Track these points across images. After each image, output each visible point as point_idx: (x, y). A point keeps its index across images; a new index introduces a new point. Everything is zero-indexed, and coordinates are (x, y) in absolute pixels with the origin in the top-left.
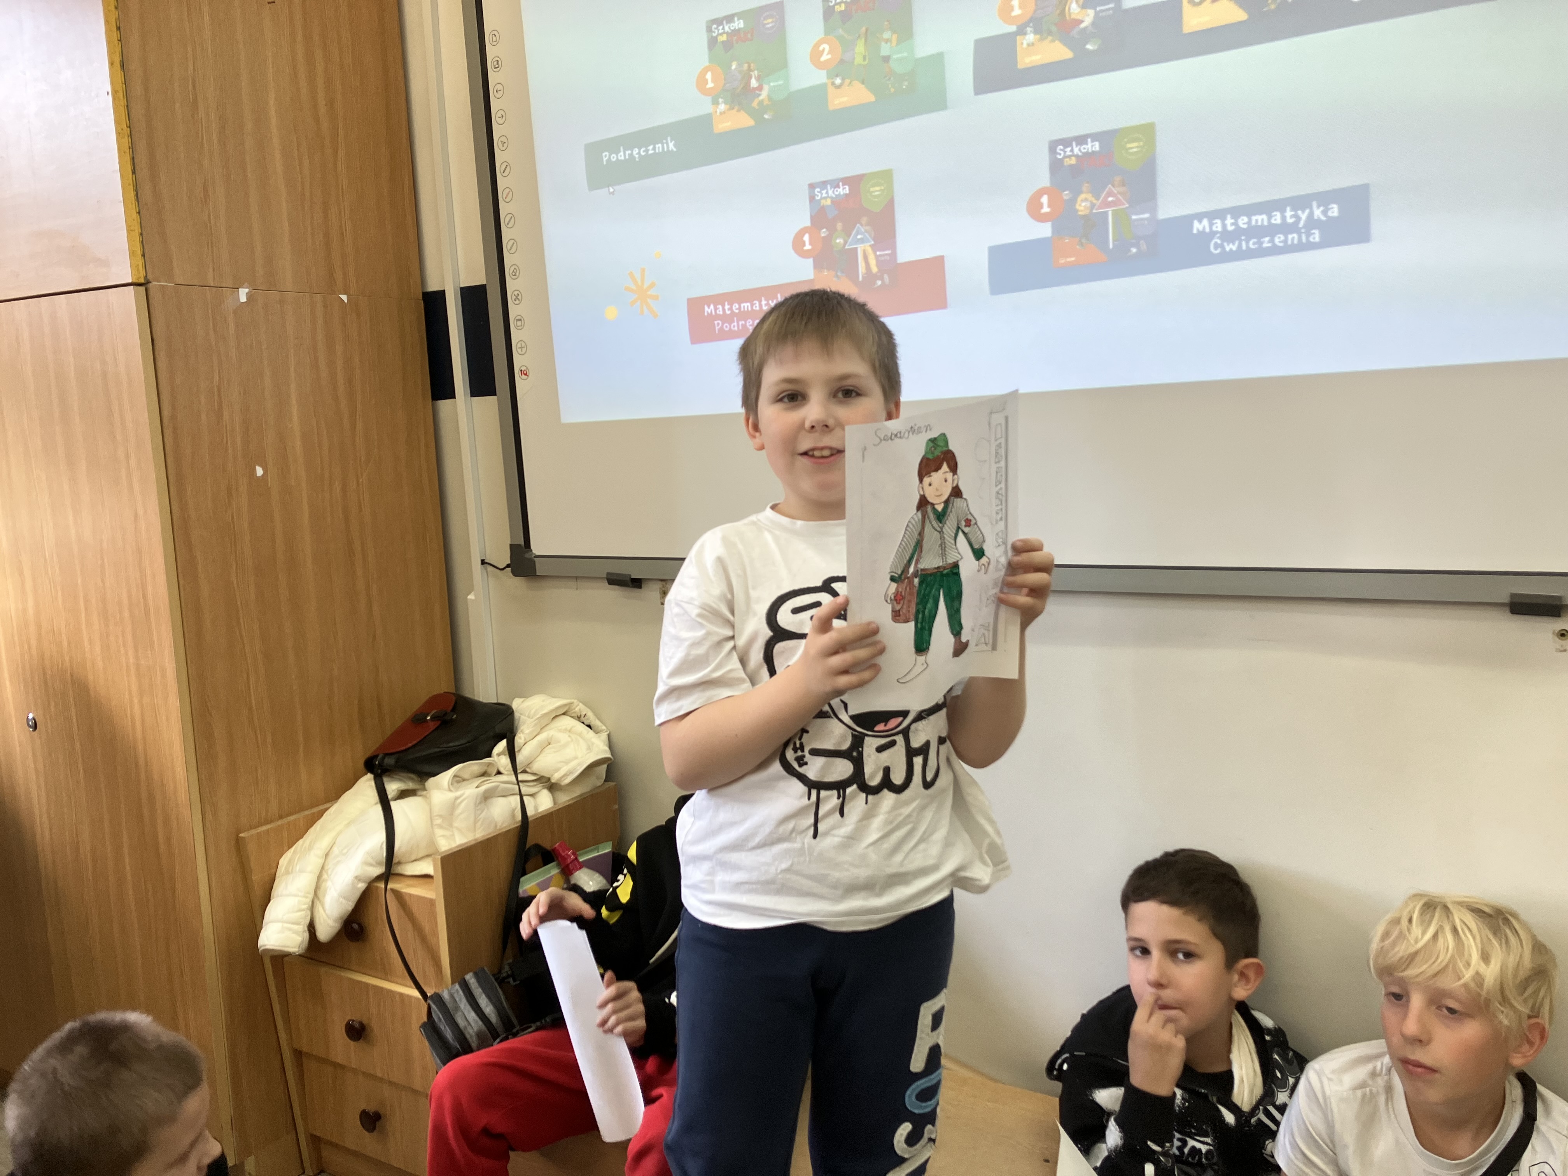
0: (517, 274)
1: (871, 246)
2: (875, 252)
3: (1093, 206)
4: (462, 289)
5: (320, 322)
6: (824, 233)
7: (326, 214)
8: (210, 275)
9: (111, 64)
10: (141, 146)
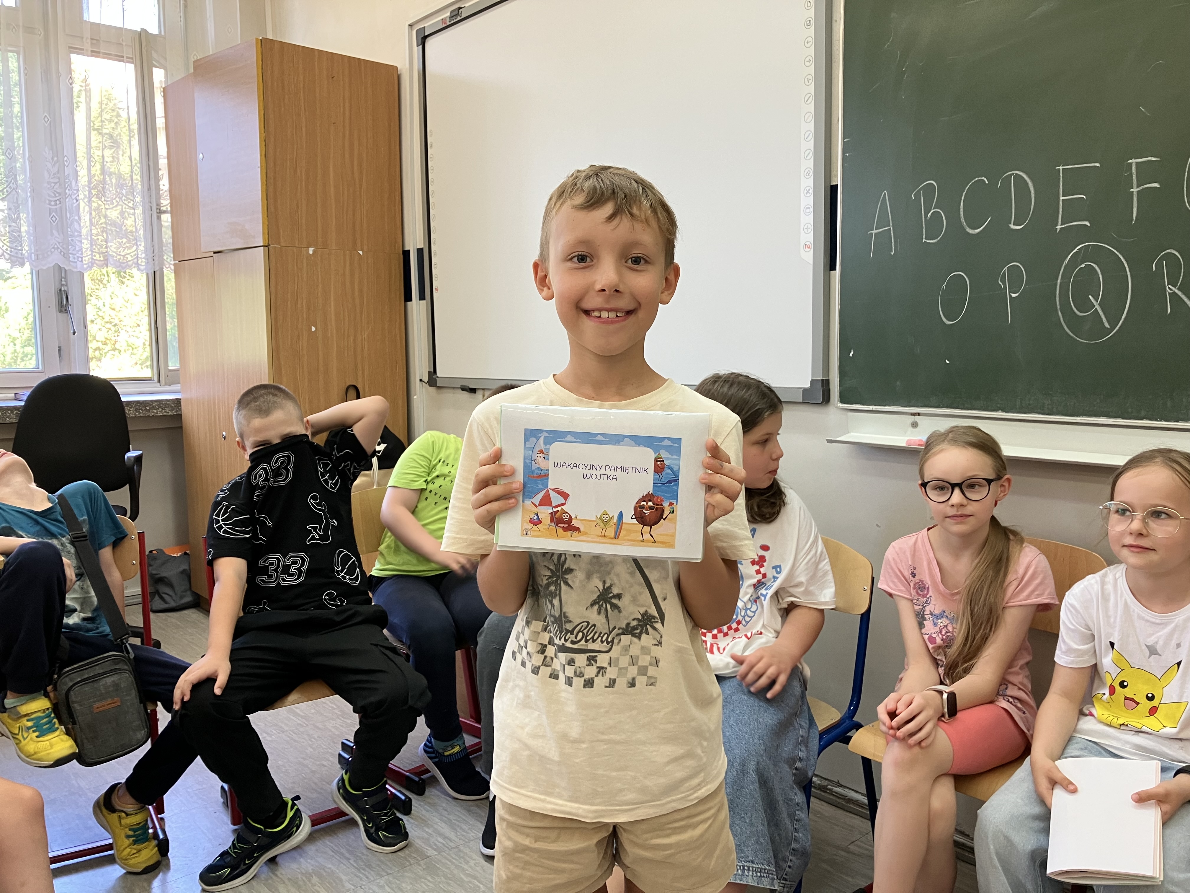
4: (416, 249)
5: (348, 264)
7: (354, 215)
8: (297, 243)
9: (261, 155)
10: (271, 189)
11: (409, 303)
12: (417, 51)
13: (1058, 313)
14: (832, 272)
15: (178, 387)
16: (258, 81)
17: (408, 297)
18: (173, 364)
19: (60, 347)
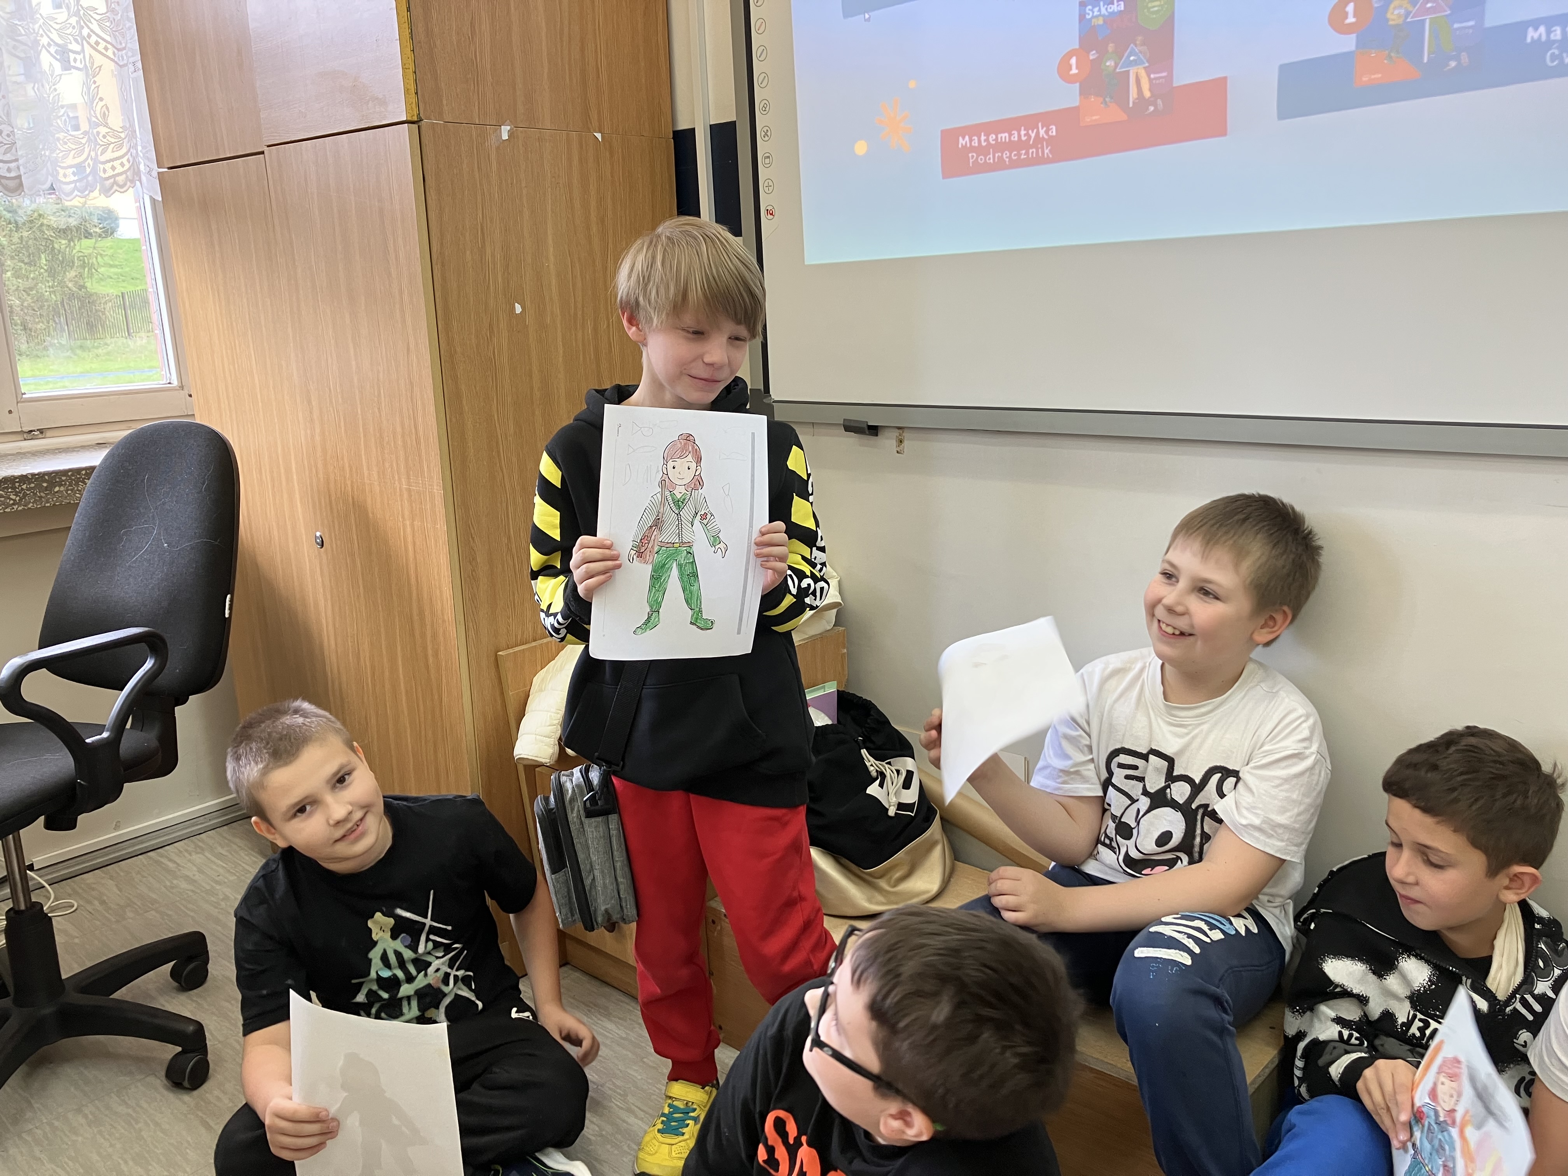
0: (767, 109)
1: (1145, 68)
2: (1149, 76)
3: (1408, 14)
4: (712, 127)
5: (576, 161)
6: (1093, 55)
7: (582, 52)
8: (475, 112)
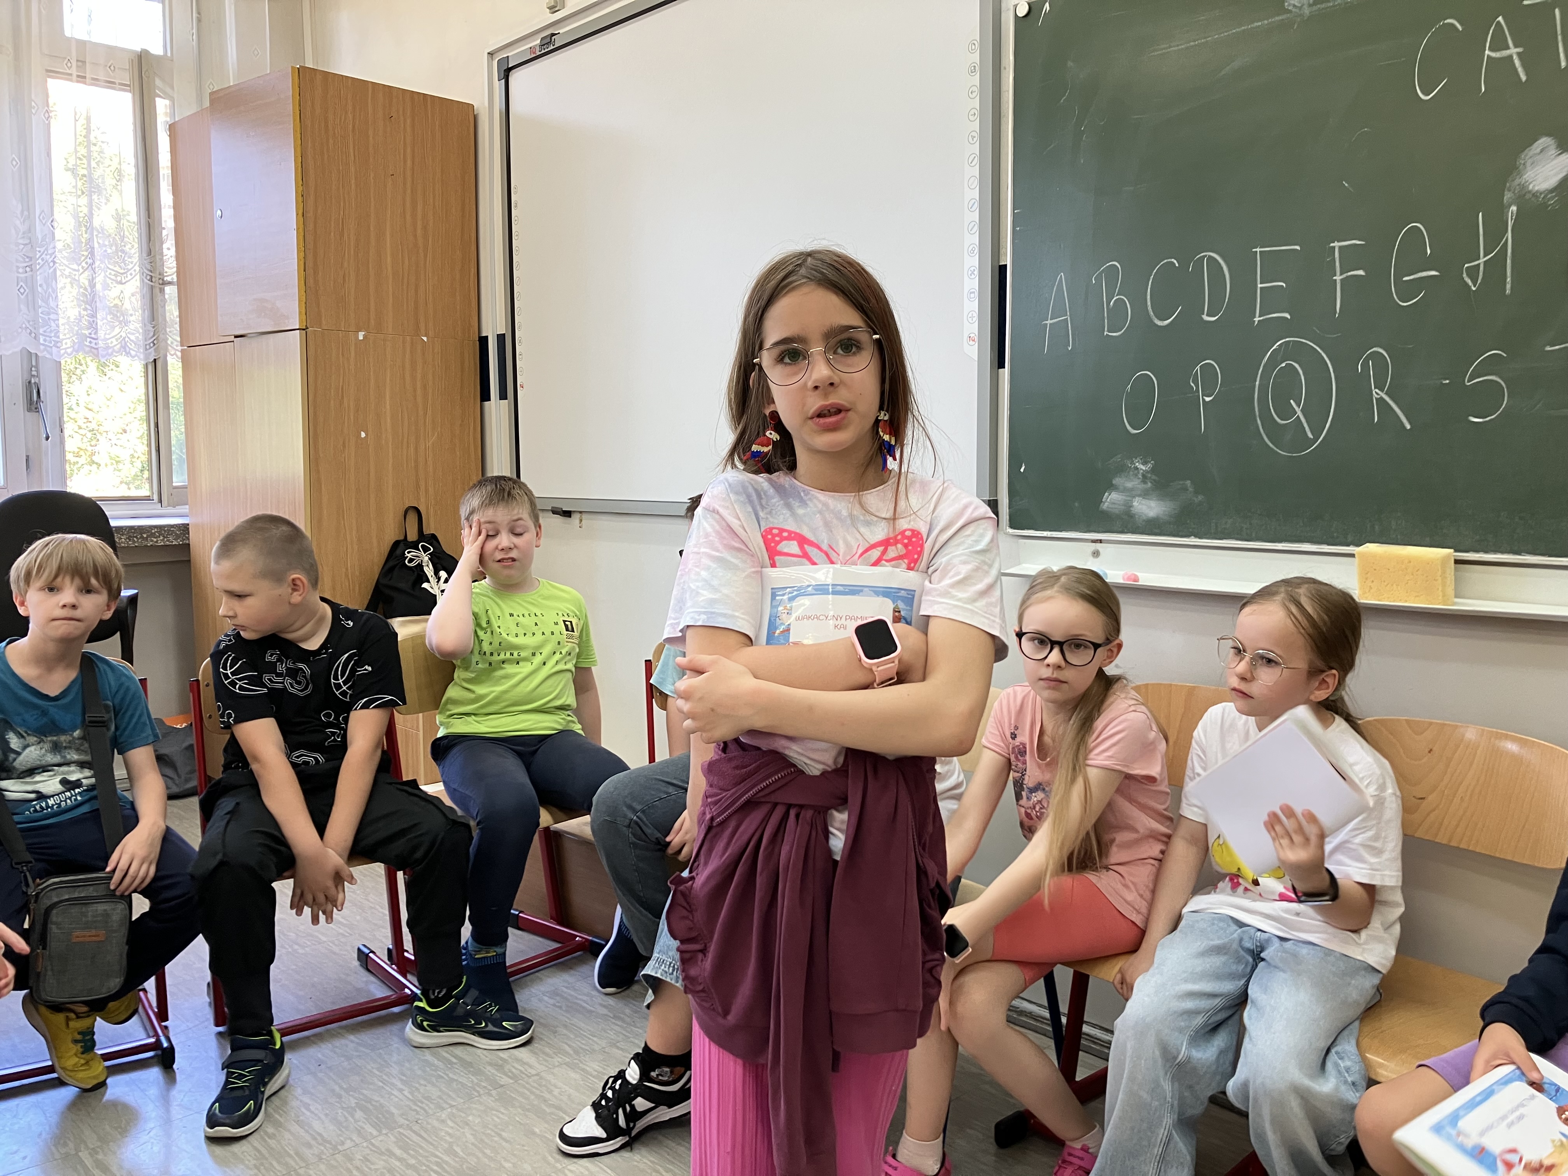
0: (520, 327)
4: (496, 335)
5: (408, 353)
7: (416, 291)
8: (343, 324)
9: (297, 214)
10: (310, 257)
11: (486, 403)
12: (498, 86)
13: (1256, 421)
14: (1001, 370)
15: (185, 509)
16: (294, 121)
17: (485, 396)
18: (179, 480)
19: (28, 457)
